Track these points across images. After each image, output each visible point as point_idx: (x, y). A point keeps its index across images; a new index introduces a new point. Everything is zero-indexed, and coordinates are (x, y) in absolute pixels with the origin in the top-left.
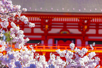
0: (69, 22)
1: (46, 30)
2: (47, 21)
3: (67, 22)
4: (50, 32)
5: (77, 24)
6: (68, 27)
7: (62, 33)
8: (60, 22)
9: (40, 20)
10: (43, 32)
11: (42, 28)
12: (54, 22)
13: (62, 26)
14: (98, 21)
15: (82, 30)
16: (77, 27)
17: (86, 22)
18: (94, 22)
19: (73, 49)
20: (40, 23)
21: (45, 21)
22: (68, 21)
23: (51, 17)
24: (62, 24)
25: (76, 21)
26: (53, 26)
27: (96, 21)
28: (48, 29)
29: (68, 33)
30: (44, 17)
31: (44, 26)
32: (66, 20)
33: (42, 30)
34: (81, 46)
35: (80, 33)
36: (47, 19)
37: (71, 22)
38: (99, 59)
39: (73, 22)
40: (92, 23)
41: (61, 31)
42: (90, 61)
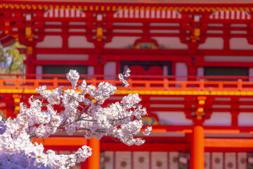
0: (156, 20)
1: (99, 40)
2: (100, 18)
3: (151, 20)
4: (108, 46)
5: (177, 25)
6: (152, 31)
7: (138, 47)
8: (134, 20)
9: (84, 15)
10: (91, 45)
11: (89, 36)
12: (118, 20)
13: (140, 31)
14: (227, 17)
15: (188, 39)
16: (177, 32)
17: (197, 18)
18: (219, 21)
19: (76, 85)
20: (84, 24)
21: (96, 17)
22: (153, 16)
23: (108, 9)
24: (140, 24)
25: (174, 17)
26: (115, 31)
27: (222, 17)
28: (105, 38)
29: (154, 47)
30: (91, 8)
31: (94, 31)
32: (148, 16)
33: (90, 40)
34: (186, 79)
35: (184, 47)
36: (100, 12)
37: (161, 20)
38: (144, 110)
39: (166, 20)
40: (214, 21)
41: (137, 42)
42: (123, 115)
